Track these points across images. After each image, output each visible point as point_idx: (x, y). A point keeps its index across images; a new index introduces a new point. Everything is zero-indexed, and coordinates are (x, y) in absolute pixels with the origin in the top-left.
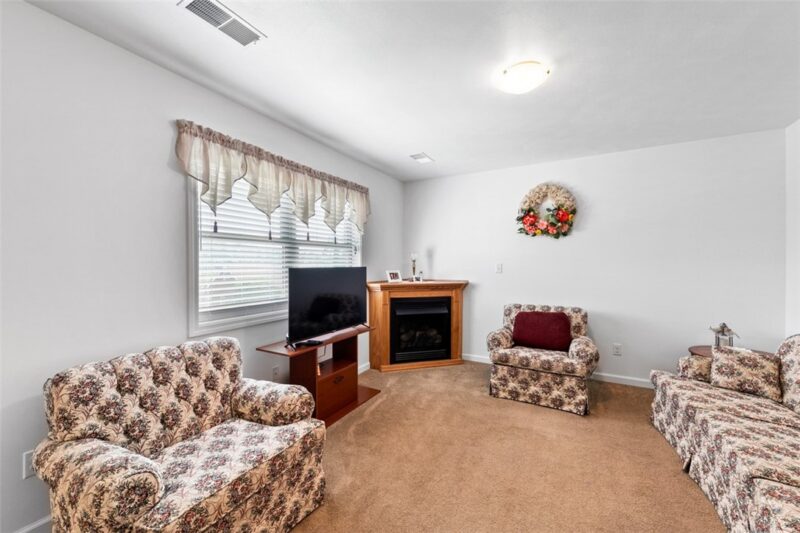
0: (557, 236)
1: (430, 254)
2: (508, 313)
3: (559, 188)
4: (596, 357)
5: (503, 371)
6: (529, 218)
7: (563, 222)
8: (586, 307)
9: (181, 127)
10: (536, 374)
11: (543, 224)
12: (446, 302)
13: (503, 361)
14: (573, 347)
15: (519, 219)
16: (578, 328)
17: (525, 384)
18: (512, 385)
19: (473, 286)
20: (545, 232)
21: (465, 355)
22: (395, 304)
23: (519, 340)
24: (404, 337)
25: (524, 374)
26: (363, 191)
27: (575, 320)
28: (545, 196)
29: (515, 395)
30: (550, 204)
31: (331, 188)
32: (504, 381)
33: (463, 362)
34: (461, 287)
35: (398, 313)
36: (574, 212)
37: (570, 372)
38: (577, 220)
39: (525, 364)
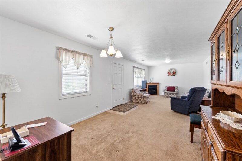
0: (173, 76)
1: (153, 78)
2: (166, 87)
3: (174, 69)
4: (178, 92)
5: (166, 94)
6: (169, 73)
7: (174, 74)
8: (177, 86)
9: (133, 67)
10: (170, 94)
11: (171, 74)
12: (156, 86)
13: (166, 93)
14: (175, 91)
15: (168, 73)
16: (176, 89)
17: (169, 95)
18: (167, 95)
19: (160, 83)
20: (172, 75)
21: (159, 94)
22: (149, 86)
23: (168, 91)
24: (150, 91)
25: (169, 94)
26: (144, 70)
27: (176, 88)
28: (171, 70)
29: (167, 97)
30: (172, 71)
31: (142, 70)
32: (166, 95)
33: (159, 95)
34: (158, 83)
35: (150, 87)
36: (176, 72)
37: (174, 93)
38: (176, 73)
39: (169, 93)
